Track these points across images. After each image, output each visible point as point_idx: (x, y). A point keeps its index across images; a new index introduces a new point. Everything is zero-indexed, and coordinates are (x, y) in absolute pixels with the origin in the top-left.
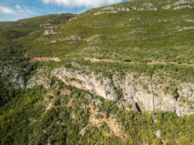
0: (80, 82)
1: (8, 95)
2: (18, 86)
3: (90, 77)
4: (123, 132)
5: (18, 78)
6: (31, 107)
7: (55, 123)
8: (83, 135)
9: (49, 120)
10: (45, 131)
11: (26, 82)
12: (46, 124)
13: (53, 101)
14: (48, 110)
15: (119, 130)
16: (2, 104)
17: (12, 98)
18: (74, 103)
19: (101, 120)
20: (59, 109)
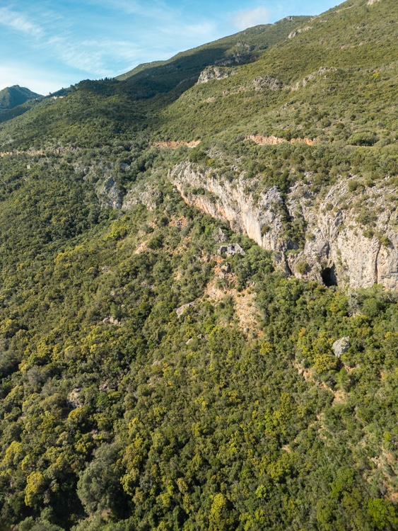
0: (214, 199)
1: (86, 220)
2: (108, 202)
3: (234, 187)
4: (259, 324)
5: (109, 186)
6: (112, 246)
7: (139, 282)
8: (179, 317)
9: (128, 274)
10: (113, 293)
11: (123, 195)
12: (122, 280)
13: (151, 236)
14: (136, 255)
15: (252, 319)
16: (71, 235)
17: (92, 225)
18: (188, 249)
19: (228, 291)
20: (156, 256)
